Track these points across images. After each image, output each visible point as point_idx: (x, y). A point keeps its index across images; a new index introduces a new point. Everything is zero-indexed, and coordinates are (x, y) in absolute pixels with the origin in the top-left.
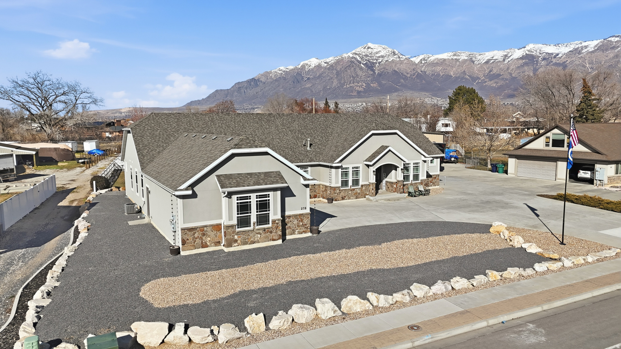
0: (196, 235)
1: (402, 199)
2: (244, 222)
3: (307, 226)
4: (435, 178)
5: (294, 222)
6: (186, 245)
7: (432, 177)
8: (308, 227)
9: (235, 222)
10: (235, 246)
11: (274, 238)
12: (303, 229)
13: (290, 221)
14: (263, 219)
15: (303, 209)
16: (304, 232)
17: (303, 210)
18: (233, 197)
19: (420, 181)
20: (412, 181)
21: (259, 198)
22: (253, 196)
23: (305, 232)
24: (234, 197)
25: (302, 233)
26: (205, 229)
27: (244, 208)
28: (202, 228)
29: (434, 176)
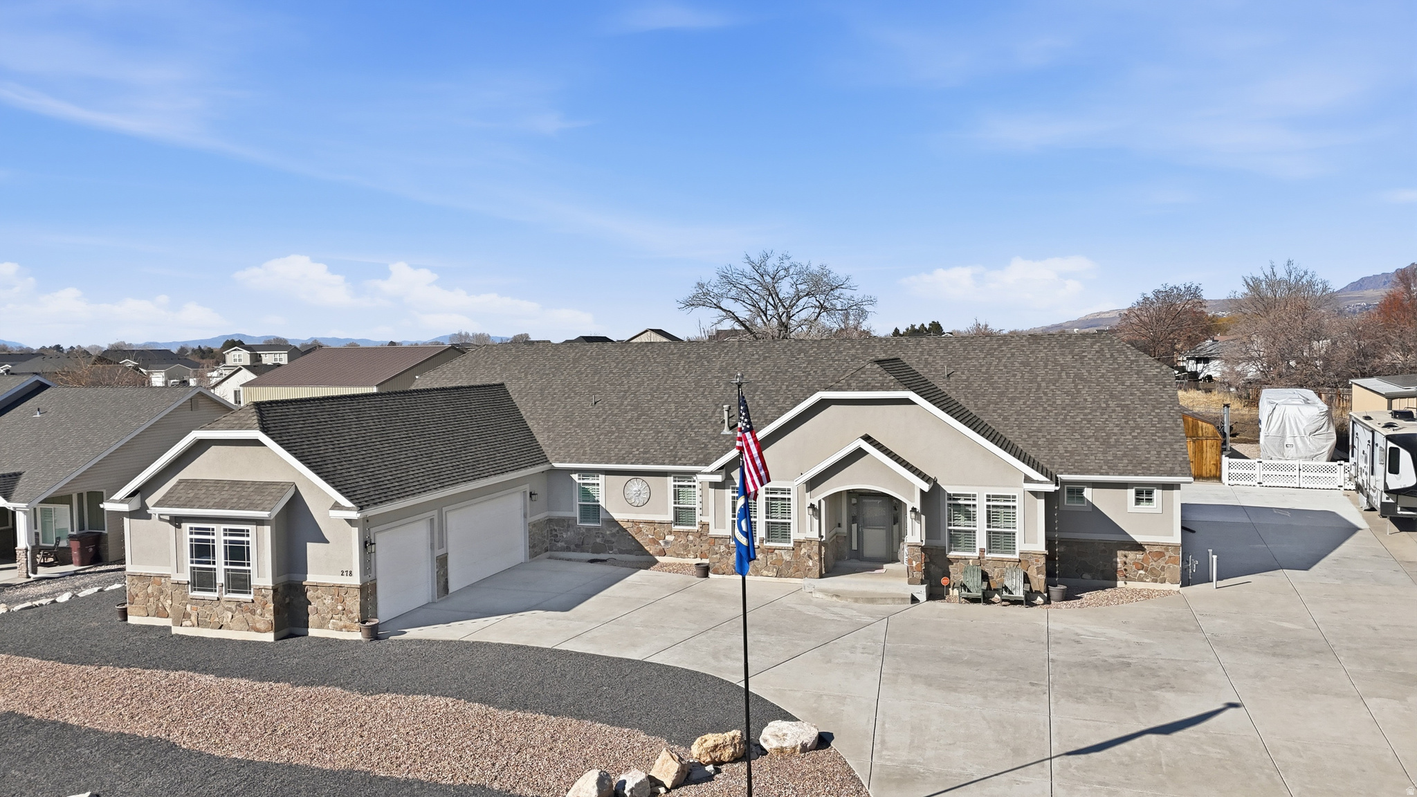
0: (150, 590)
1: (889, 601)
2: (203, 580)
3: (355, 615)
4: (1161, 555)
5: (325, 601)
6: (133, 605)
7: (1144, 550)
8: (354, 618)
9: (186, 577)
10: (187, 626)
11: (258, 626)
12: (345, 621)
13: (318, 598)
14: (239, 583)
15: (345, 573)
16: (345, 627)
17: (345, 577)
18: (183, 525)
19: (1017, 556)
20: (982, 551)
21: (231, 535)
22: (219, 528)
23: (349, 629)
24: (186, 526)
25: (341, 630)
26: (163, 580)
27: (202, 550)
28: (158, 579)
29: (1156, 549)
